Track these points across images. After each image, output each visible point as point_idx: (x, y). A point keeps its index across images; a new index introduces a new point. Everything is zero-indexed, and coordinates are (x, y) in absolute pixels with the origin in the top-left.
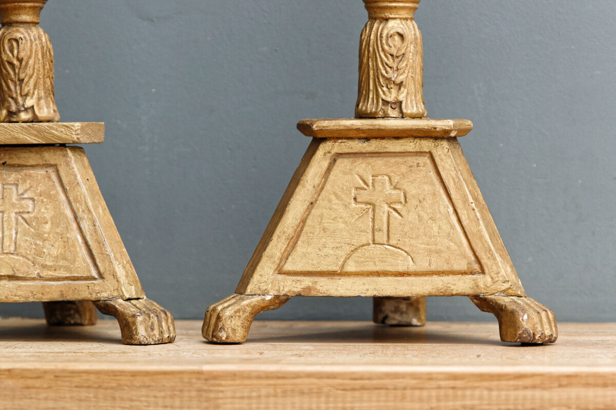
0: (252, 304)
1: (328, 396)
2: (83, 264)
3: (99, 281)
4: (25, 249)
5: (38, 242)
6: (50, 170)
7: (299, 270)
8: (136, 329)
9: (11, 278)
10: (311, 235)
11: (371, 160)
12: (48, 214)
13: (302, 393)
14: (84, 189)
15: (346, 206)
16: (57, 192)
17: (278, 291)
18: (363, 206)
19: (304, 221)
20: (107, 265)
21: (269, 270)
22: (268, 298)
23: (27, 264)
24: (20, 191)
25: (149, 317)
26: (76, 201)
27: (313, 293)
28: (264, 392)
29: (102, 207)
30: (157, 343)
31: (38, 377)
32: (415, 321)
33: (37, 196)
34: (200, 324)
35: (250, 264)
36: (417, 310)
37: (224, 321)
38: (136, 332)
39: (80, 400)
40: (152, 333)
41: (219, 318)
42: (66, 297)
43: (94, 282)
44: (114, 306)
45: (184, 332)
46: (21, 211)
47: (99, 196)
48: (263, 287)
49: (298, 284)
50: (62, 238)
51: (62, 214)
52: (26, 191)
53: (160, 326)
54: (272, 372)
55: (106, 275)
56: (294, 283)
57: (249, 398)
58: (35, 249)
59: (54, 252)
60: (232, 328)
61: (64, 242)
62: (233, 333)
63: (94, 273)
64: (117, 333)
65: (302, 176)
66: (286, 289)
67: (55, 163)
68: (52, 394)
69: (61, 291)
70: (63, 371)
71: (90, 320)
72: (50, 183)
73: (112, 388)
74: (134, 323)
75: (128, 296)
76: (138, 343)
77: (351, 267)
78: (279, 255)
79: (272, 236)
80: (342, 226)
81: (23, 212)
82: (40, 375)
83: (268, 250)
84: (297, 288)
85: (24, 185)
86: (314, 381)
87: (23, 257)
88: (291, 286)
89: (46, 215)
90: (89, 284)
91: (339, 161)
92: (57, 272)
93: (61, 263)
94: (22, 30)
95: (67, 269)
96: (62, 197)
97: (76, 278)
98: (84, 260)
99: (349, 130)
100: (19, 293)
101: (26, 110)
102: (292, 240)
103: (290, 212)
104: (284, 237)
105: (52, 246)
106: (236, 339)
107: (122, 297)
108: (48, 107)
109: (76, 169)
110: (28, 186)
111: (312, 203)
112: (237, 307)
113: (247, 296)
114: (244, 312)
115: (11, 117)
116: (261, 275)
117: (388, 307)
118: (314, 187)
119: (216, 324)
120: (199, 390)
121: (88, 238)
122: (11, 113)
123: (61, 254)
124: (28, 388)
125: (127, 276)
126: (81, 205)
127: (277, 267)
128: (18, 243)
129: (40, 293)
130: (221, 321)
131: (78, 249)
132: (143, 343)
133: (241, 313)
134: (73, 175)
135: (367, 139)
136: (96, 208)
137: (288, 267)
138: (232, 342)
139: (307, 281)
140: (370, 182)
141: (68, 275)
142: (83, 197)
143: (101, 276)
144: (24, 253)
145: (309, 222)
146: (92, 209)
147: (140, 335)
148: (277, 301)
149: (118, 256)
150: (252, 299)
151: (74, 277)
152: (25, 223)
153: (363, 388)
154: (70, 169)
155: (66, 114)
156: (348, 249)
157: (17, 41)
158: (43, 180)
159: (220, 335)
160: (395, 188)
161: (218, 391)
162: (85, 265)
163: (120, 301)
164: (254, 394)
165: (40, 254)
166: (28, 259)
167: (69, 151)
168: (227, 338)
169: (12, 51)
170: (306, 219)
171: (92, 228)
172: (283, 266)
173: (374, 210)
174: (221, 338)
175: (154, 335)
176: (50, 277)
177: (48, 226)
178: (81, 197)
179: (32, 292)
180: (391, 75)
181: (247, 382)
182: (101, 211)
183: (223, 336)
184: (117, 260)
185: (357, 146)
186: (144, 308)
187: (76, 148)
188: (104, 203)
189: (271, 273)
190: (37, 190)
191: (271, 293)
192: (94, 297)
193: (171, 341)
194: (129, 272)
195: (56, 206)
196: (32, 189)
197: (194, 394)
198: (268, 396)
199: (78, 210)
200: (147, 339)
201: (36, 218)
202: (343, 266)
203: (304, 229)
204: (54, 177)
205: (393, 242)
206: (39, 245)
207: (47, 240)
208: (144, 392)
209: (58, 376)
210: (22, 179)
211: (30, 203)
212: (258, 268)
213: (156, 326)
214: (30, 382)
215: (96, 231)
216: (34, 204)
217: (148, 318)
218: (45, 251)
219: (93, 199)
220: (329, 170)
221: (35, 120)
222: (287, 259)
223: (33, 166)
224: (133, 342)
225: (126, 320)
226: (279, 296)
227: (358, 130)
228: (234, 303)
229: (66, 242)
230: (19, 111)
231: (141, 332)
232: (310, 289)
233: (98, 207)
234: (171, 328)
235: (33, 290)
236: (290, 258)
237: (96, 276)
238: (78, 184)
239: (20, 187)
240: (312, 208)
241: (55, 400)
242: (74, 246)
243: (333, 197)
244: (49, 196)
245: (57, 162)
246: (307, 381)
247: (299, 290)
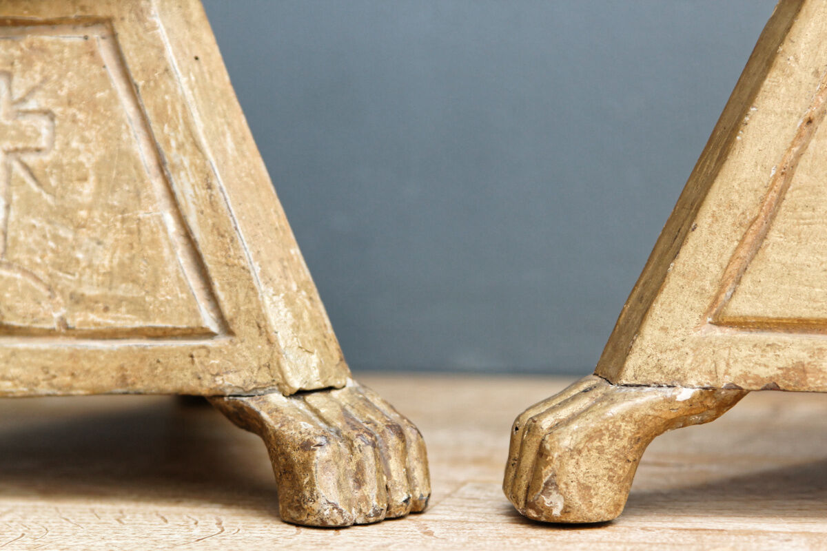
0: (636, 415)
2: (179, 295)
3: (222, 341)
4: (30, 251)
5: (62, 232)
6: (96, 34)
7: (771, 315)
8: (311, 483)
10: (807, 214)
12: (89, 155)
14: (183, 83)
16: (114, 96)
17: (713, 373)
19: (787, 173)
20: (242, 296)
21: (687, 315)
22: (684, 394)
23: (33, 291)
24: (18, 93)
25: (351, 447)
26: (162, 116)
27: (813, 383)
29: (234, 133)
30: (372, 520)
33: (61, 104)
35: (635, 295)
37: (556, 464)
38: (312, 494)
40: (358, 494)
41: (542, 453)
42: (134, 383)
43: (208, 343)
44: (258, 414)
46: (20, 145)
47: (228, 102)
48: (671, 362)
49: (771, 354)
50: (123, 221)
51: (127, 155)
52: (31, 91)
53: (383, 470)
55: (239, 326)
56: (758, 351)
58: (53, 251)
59: (105, 260)
60: (579, 483)
61: (130, 232)
62: (583, 498)
63: (208, 319)
65: (782, 41)
66: (736, 370)
67: (108, 14)
69: (122, 368)
72: (95, 70)
74: (306, 467)
75: (297, 385)
76: (318, 523)
78: (715, 270)
79: (695, 216)
81: (25, 150)
83: (685, 254)
84: (765, 366)
85: (27, 75)
87: (25, 272)
88: (749, 361)
89: (82, 158)
90: (193, 348)
92: (110, 314)
93: (122, 290)
95: (138, 307)
96: (127, 106)
97: (159, 333)
98: (181, 282)
100: (14, 371)
102: (754, 227)
103: (748, 146)
104: (730, 220)
105: (99, 243)
106: (593, 516)
109: (162, 31)
110: (38, 78)
111: (810, 121)
112: (590, 422)
113: (624, 389)
114: (615, 435)
116: (664, 329)
118: (817, 73)
119: (536, 471)
121: (193, 221)
123: (122, 265)
125: (296, 328)
126: (175, 129)
127: (711, 307)
128: (11, 234)
129: (67, 373)
130: (547, 463)
131: (166, 252)
132: (331, 523)
133: (606, 442)
134: (153, 46)
137: (741, 306)
138: (580, 521)
139: (795, 348)
141: (138, 324)
142: (179, 108)
143: (227, 327)
144: (26, 263)
145: (800, 177)
146: (204, 142)
147: (322, 501)
148: (710, 403)
149: (275, 270)
150: (638, 401)
151: (155, 329)
152: (29, 180)
154: (146, 30)
158: (76, 62)
159: (547, 501)
162: (184, 296)
163: (276, 399)
165: (65, 264)
166: (37, 279)
168: (565, 511)
170: (794, 166)
171: (203, 192)
172: (725, 305)
174: (550, 510)
175: (365, 499)
176: (93, 328)
177: (88, 189)
178: (174, 109)
179: (46, 370)
182: (230, 144)
183: (555, 504)
184: (269, 281)
186: (339, 418)
188: (241, 122)
189: (693, 323)
190: (61, 87)
191: (693, 382)
193: (415, 508)
194: (306, 315)
195: (109, 134)
196: (47, 87)
199: (167, 142)
200: (341, 512)
201: (58, 165)
203: (788, 196)
204: (105, 52)
206: (65, 239)
207: (84, 227)
210: (21, 59)
211: (43, 124)
212: (657, 308)
213: (370, 474)
215: (213, 204)
216: (54, 127)
217: (347, 451)
218: (80, 255)
222: (739, 282)
223: (50, 24)
224: (304, 518)
225: (287, 457)
226: (714, 390)
228: (587, 410)
229: (135, 232)
231: (327, 493)
232: (804, 371)
233: (224, 134)
234: (418, 474)
235: (50, 363)
236: (747, 281)
237: (214, 328)
238: (167, 70)
239: (17, 79)
240: (811, 133)
242: (154, 243)
244: (93, 106)
245: (114, 11)
247: (772, 374)
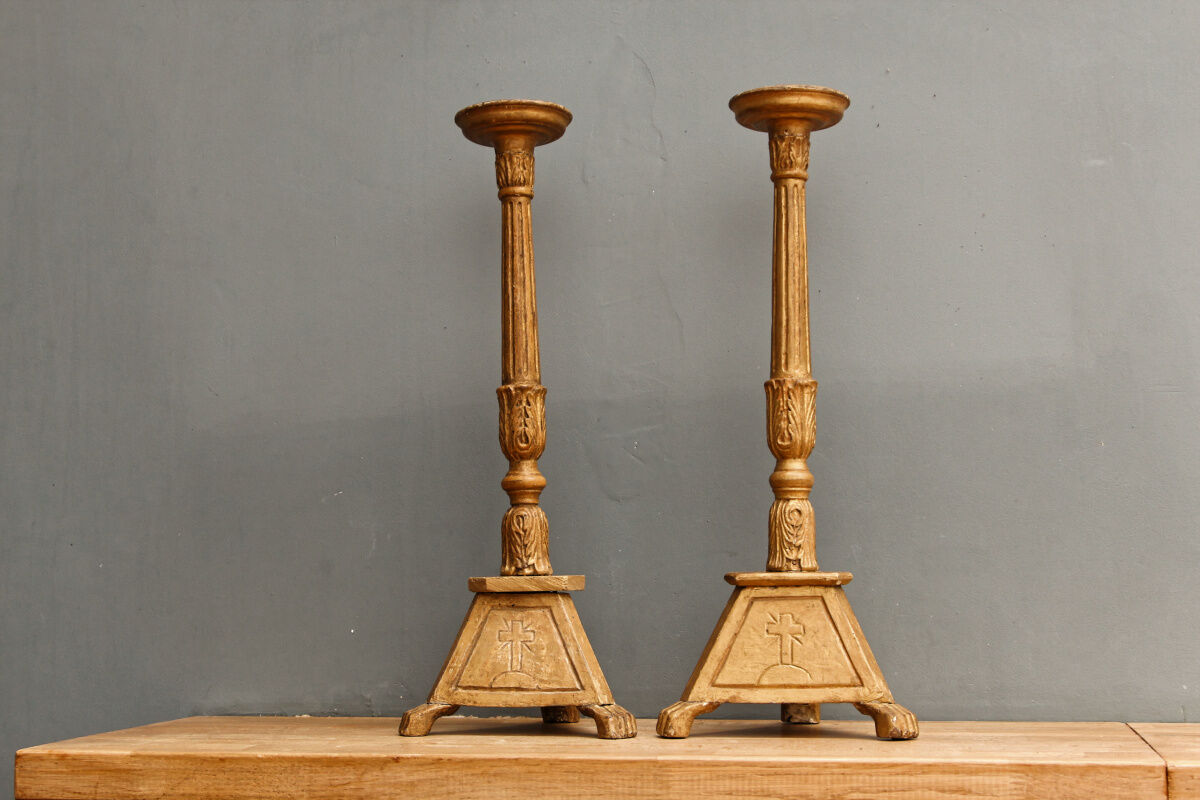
0: (693, 709)
1: (750, 780)
2: (569, 679)
3: (581, 692)
4: (528, 668)
5: (537, 663)
6: (546, 610)
7: (727, 684)
8: (608, 727)
9: (518, 689)
10: (736, 658)
11: (778, 602)
12: (545, 643)
13: (731, 778)
14: (570, 624)
15: (761, 636)
16: (551, 627)
17: (712, 699)
18: (773, 636)
19: (730, 647)
20: (587, 680)
21: (705, 684)
22: (705, 704)
23: (529, 679)
24: (525, 626)
26: (565, 633)
27: (738, 701)
28: (702, 776)
29: (583, 637)
30: (623, 737)
31: (538, 765)
32: (812, 720)
33: (537, 629)
34: (655, 721)
35: (691, 679)
36: (813, 712)
37: (672, 721)
38: (608, 730)
39: (568, 782)
40: (620, 731)
41: (668, 719)
43: (578, 692)
44: (592, 710)
45: (643, 728)
46: (525, 640)
47: (581, 629)
48: (701, 696)
49: (727, 694)
50: (554, 660)
51: (555, 643)
52: (528, 626)
53: (626, 725)
54: (708, 762)
55: (586, 688)
56: (723, 693)
57: (692, 780)
58: (535, 668)
59: (549, 670)
60: (678, 727)
61: (556, 663)
62: (679, 731)
63: (578, 686)
64: (594, 728)
65: (728, 614)
66: (718, 698)
68: (547, 777)
69: (554, 699)
70: (556, 760)
71: (575, 718)
72: (546, 620)
73: (592, 773)
74: (607, 723)
75: (602, 703)
76: (610, 738)
77: (765, 681)
78: (712, 672)
79: (707, 659)
80: (758, 651)
81: (527, 641)
82: (538, 763)
83: (704, 668)
84: (726, 697)
85: (527, 621)
86: (740, 768)
87: (527, 674)
88: (722, 695)
89: (543, 644)
90: (574, 694)
91: (755, 603)
92: (551, 685)
93: (554, 678)
94: (526, 509)
95: (559, 683)
96: (555, 630)
98: (570, 676)
99: (762, 580)
100: (524, 700)
101: (529, 566)
102: (722, 661)
104: (716, 659)
105: (548, 666)
106: (682, 735)
107: (598, 703)
108: (545, 565)
109: (564, 610)
110: (530, 622)
111: (736, 634)
112: (681, 711)
113: (689, 703)
114: (688, 715)
115: (518, 572)
116: (699, 688)
117: (792, 711)
118: (737, 622)
119: (667, 724)
120: (655, 775)
121: (573, 660)
122: (518, 569)
123: (554, 672)
124: (529, 772)
125: (601, 688)
126: (568, 636)
127: (711, 682)
128: (523, 664)
129: (539, 700)
130: (670, 721)
131: (566, 668)
132: (613, 738)
133: (685, 716)
134: (562, 614)
135: (776, 587)
136: (579, 637)
137: (719, 681)
138: (678, 737)
139: (733, 692)
140: (778, 619)
141: (559, 687)
142: (569, 630)
143: (583, 688)
144: (527, 671)
145: (734, 648)
146: (576, 639)
147: (611, 732)
148: (711, 706)
149: (595, 673)
150: (693, 705)
151: (563, 689)
152: (528, 649)
153: (776, 774)
154: (560, 610)
155: (558, 570)
156: (762, 668)
157: (522, 517)
158: (541, 618)
159: (670, 732)
160: (797, 623)
161: (668, 776)
162: (571, 680)
163: (597, 706)
164: (696, 778)
165: (538, 671)
166: (530, 676)
167: (560, 598)
168: (674, 734)
169: (519, 524)
170: (732, 646)
171: (576, 653)
172: (715, 681)
173: (781, 640)
174: (671, 734)
175: (622, 732)
176: (546, 689)
177: (544, 652)
179: (533, 700)
180: (793, 540)
181: (690, 769)
182: (582, 640)
183: (672, 732)
184: (594, 676)
185: (768, 592)
186: (614, 711)
187: (565, 594)
188: (585, 634)
189: (707, 686)
190: (537, 625)
191: (707, 701)
192: (577, 703)
193: (634, 736)
194: (603, 685)
195: (550, 637)
196: (533, 624)
197: (651, 777)
198: (706, 779)
199: (566, 639)
200: (616, 735)
201: (536, 645)
202: (759, 681)
203: (731, 653)
204: (549, 616)
205: (795, 663)
206: (538, 665)
207: (543, 662)
208: (614, 776)
209: (552, 763)
210: (526, 617)
211: (532, 634)
212: (697, 682)
213: (623, 725)
214: (532, 768)
215: (579, 656)
216: (535, 635)
217: (617, 719)
218: (542, 669)
219: (577, 631)
220: (748, 610)
221: (535, 574)
222: (718, 675)
223: (533, 608)
224: (606, 737)
225: (601, 721)
226: (712, 703)
227: (769, 580)
228: (680, 708)
229: (558, 663)
230: (524, 568)
231: (612, 729)
232: (735, 698)
233: (581, 637)
234: (634, 727)
235: (534, 698)
236: (720, 675)
237: (579, 688)
238: (566, 620)
239: (524, 623)
240: (736, 638)
241: (550, 782)
242: (563, 665)
243: (751, 630)
244: (545, 630)
245: (551, 605)
246: (734, 768)
247: (727, 699)
